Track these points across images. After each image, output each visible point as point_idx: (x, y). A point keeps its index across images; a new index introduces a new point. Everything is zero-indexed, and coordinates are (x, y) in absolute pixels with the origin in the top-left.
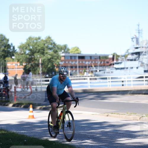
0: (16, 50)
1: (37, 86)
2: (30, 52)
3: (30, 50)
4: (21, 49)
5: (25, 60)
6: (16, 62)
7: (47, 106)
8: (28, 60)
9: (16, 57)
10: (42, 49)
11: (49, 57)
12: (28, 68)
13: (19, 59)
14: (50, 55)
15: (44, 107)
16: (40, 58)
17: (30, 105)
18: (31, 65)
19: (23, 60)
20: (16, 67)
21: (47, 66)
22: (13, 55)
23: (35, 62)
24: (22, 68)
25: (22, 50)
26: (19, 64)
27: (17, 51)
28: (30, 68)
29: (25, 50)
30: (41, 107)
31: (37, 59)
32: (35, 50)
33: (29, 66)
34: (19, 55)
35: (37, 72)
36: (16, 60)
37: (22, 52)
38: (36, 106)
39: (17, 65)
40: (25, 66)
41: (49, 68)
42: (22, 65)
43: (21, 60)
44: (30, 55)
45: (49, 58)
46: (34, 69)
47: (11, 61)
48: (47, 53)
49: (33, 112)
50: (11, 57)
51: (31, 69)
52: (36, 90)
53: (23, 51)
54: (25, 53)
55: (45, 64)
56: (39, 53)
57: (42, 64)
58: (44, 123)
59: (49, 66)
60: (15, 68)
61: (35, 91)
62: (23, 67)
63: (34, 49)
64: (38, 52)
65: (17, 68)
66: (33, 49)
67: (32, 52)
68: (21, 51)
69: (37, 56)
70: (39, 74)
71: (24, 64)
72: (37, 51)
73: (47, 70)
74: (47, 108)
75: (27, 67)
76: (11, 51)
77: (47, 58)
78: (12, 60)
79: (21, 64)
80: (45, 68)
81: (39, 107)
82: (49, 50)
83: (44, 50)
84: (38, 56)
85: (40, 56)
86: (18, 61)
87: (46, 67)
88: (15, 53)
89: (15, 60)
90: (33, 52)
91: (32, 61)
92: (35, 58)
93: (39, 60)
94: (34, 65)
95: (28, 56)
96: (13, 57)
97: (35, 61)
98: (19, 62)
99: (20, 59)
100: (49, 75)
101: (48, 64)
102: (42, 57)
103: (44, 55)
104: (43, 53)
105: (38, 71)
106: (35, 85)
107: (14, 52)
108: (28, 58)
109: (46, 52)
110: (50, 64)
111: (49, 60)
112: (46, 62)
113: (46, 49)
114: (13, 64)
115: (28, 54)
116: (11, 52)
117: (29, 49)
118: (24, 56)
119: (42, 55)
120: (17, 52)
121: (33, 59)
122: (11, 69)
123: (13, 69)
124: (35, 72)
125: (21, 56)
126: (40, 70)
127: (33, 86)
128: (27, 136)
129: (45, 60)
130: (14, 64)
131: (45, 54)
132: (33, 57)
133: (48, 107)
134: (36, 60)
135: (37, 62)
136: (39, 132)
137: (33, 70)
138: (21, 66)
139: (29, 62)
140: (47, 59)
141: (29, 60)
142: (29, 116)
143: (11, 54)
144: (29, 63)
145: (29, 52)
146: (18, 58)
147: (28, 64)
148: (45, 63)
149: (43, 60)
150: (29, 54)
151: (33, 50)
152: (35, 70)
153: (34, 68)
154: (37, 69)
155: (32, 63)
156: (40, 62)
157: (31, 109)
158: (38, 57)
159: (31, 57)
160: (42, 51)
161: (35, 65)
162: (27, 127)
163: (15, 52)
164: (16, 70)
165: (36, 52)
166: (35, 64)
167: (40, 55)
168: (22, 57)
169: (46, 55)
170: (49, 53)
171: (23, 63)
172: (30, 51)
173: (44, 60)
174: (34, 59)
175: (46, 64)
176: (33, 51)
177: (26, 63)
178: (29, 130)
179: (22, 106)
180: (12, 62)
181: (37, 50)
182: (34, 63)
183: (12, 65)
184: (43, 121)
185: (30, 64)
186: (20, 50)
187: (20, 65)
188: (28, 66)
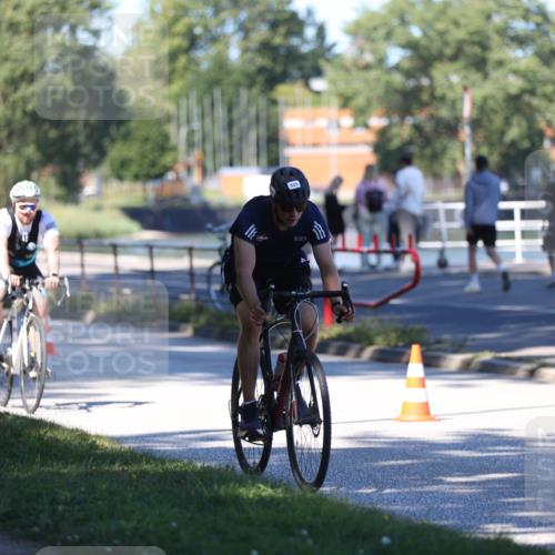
0: (334, 45)
1: (450, 244)
2: (411, 58)
3: (412, 45)
4: (361, 42)
5: (379, 98)
6: (333, 111)
7: (504, 355)
8: (397, 99)
9: (332, 82)
10: (473, 43)
11: (515, 84)
12: (395, 144)
13: (349, 92)
14: (516, 72)
15: (487, 356)
16: (465, 89)
17: (409, 346)
18: (417, 128)
19: (369, 103)
20: (334, 134)
21: (502, 133)
22: (318, 73)
23: (437, 108)
24: (366, 143)
25: (368, 46)
26: (347, 121)
27: (338, 50)
28: (410, 142)
29: (381, 45)
30: (468, 356)
31: (450, 95)
32: (436, 46)
33: (403, 131)
34: (346, 70)
35: (447, 164)
36: (335, 102)
37: (369, 58)
38: (440, 350)
39: (339, 126)
40: (383, 134)
41: (513, 144)
42: (366, 126)
43: (360, 101)
44: (408, 74)
45: (514, 90)
46: (428, 151)
47: (303, 104)
48: (500, 63)
49: (429, 383)
50: (307, 85)
51: (414, 150)
52: (442, 264)
53: (373, 51)
54: (381, 61)
55: (490, 121)
56: (460, 64)
57: (476, 124)
58: (485, 444)
59: (513, 133)
60: (329, 144)
61: (437, 271)
62: (371, 137)
63: (431, 40)
64: (454, 58)
65: (342, 144)
66: (424, 42)
67: (421, 58)
68: (362, 51)
69: (449, 77)
70: (457, 175)
71: (377, 122)
72: (449, 51)
73: (505, 156)
74: (500, 366)
75: (390, 140)
76: (305, 49)
77: (503, 89)
78: (309, 97)
79: (361, 120)
80: (491, 145)
81: (455, 360)
82: (514, 45)
83: (485, 47)
84: (455, 79)
85: (466, 78)
86: (345, 101)
87: (495, 138)
88: (328, 60)
89: (324, 98)
90: (424, 59)
91: (423, 105)
92: (439, 92)
93: (462, 99)
94: (428, 127)
95: (398, 79)
96: (318, 84)
97: (435, 103)
98: (348, 111)
99: (356, 94)
100: (513, 186)
101: (507, 122)
102: (473, 84)
103: (486, 76)
104: (480, 65)
105: (454, 162)
106: (437, 236)
107: (323, 55)
108: (396, 91)
109: (494, 56)
110: (515, 120)
111: (515, 103)
112: (494, 111)
113: (495, 40)
114: (313, 119)
115: (397, 68)
116: (303, 57)
117: (403, 40)
118: (378, 80)
119: (475, 76)
120: (338, 56)
121: (425, 97)
122: (304, 145)
123: (315, 145)
124: (436, 167)
125: (363, 75)
126: (464, 154)
127: (423, 244)
128: (392, 515)
129: (491, 103)
130: (322, 123)
131: (489, 67)
132: (425, 82)
133: (507, 359)
134: (443, 99)
135: (444, 113)
136: (461, 498)
137: (422, 157)
138: (361, 134)
139: (405, 111)
140: (500, 96)
141: (406, 101)
142: (405, 404)
143: (308, 64)
144: (402, 119)
145: (404, 58)
146: (342, 87)
147: (396, 119)
148: (494, 117)
149: (479, 101)
150: (406, 65)
151: (427, 48)
152: (435, 157)
153: (427, 141)
154: (444, 150)
155: (421, 117)
156: (467, 110)
157: (416, 368)
158: (451, 86)
159: (411, 83)
160: (477, 50)
161: (435, 130)
162: (392, 467)
163: (329, 56)
164: (335, 151)
165: (440, 57)
166: (438, 122)
167: (463, 73)
168: (366, 81)
169: (495, 74)
170: (514, 66)
171: (370, 116)
172: (408, 53)
173: (485, 99)
174: (433, 96)
175: (498, 121)
176: (425, 54)
177: (387, 114)
178: (406, 484)
179: (368, 352)
180: (308, 111)
181: (446, 44)
182: (432, 117)
183: (310, 126)
184: (479, 436)
185: (409, 121)
186: (353, 43)
187: (355, 126)
188: (395, 130)
